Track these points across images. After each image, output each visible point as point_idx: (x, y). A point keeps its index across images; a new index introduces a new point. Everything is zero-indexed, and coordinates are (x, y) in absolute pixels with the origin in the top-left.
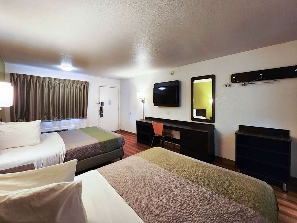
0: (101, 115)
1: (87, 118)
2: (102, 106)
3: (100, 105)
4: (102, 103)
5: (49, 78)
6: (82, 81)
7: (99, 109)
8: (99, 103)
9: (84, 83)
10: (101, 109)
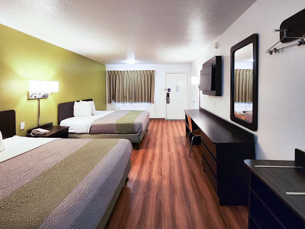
0: (168, 102)
1: (153, 103)
2: (169, 92)
3: (167, 91)
4: (169, 90)
5: (127, 71)
6: (150, 71)
7: (166, 95)
8: (166, 90)
9: (151, 72)
10: (168, 95)
